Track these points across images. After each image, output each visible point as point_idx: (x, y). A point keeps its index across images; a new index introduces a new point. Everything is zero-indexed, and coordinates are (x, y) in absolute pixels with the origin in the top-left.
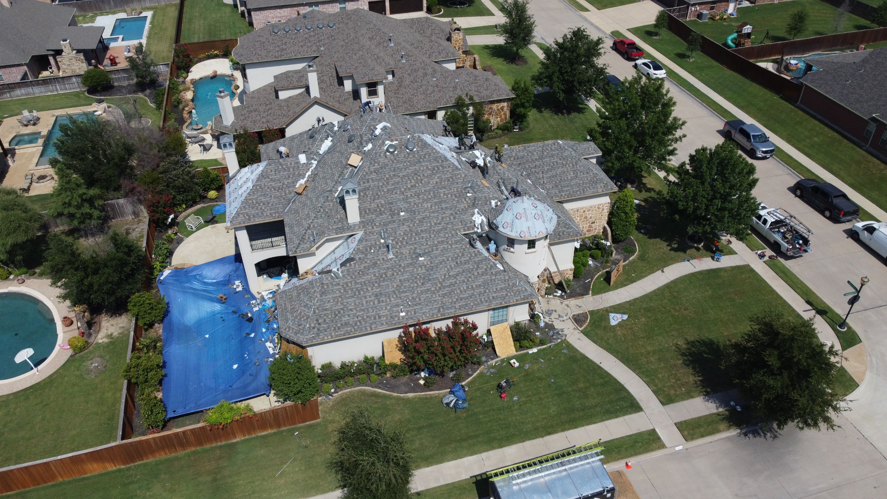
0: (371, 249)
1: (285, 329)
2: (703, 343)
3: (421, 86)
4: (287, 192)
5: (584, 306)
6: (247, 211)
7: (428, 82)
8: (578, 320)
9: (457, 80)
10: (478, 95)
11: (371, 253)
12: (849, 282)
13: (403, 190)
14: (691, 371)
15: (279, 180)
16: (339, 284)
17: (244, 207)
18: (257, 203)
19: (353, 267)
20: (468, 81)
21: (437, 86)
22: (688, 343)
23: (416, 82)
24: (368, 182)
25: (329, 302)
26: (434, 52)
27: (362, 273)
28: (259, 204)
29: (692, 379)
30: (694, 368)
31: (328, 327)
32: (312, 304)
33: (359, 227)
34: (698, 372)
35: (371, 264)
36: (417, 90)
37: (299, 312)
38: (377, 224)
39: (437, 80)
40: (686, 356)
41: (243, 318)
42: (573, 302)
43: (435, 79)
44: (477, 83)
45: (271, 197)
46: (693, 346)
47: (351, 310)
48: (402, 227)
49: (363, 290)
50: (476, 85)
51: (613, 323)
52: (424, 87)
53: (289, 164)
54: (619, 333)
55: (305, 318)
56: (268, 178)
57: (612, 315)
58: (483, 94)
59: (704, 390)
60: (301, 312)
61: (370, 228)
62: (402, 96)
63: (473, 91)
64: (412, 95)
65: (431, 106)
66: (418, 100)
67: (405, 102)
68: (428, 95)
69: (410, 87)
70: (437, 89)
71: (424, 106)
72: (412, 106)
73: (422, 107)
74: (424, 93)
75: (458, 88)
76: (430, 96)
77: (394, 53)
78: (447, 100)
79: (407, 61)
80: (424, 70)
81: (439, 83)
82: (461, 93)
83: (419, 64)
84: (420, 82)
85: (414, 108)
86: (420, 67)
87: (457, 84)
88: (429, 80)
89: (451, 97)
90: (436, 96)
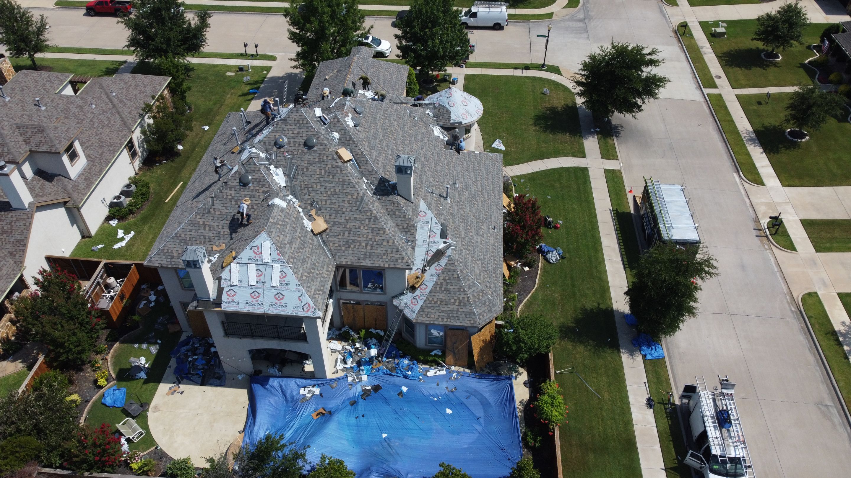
0: (439, 207)
1: (480, 319)
2: (537, 120)
3: (91, 121)
4: (310, 241)
6: (313, 287)
7: (92, 113)
9: (114, 94)
11: (442, 210)
12: (538, 36)
13: (395, 148)
15: (293, 238)
16: (461, 250)
17: (308, 287)
18: (309, 273)
19: (450, 230)
21: (104, 111)
22: (535, 125)
23: (83, 120)
24: (378, 161)
25: (474, 267)
27: (456, 228)
28: (311, 272)
29: (567, 137)
30: (558, 133)
31: (494, 284)
32: (472, 280)
33: (417, 199)
35: (451, 217)
36: (95, 128)
37: (471, 297)
38: (419, 186)
39: (96, 105)
40: (546, 131)
41: (369, 395)
43: (94, 106)
45: (308, 257)
47: (485, 259)
48: (427, 175)
49: (470, 239)
51: (502, 148)
52: (95, 120)
53: (279, 217)
54: (513, 150)
55: (481, 294)
56: (286, 244)
57: (494, 146)
58: (148, 92)
59: (579, 135)
60: (473, 295)
61: (421, 193)
62: (90, 143)
63: (139, 95)
64: (97, 135)
65: (125, 133)
66: (109, 136)
67: (101, 147)
68: (110, 125)
69: (84, 129)
70: (109, 114)
71: (120, 138)
72: (111, 146)
73: (120, 140)
74: (104, 126)
75: (124, 100)
76: (113, 125)
77: (21, 106)
78: (131, 117)
79: (46, 105)
80: (72, 103)
81: (102, 107)
82: (132, 103)
83: (61, 101)
84: (85, 117)
85: (115, 146)
86: (65, 103)
87: (118, 97)
88: (91, 111)
89: (130, 113)
90: (116, 121)
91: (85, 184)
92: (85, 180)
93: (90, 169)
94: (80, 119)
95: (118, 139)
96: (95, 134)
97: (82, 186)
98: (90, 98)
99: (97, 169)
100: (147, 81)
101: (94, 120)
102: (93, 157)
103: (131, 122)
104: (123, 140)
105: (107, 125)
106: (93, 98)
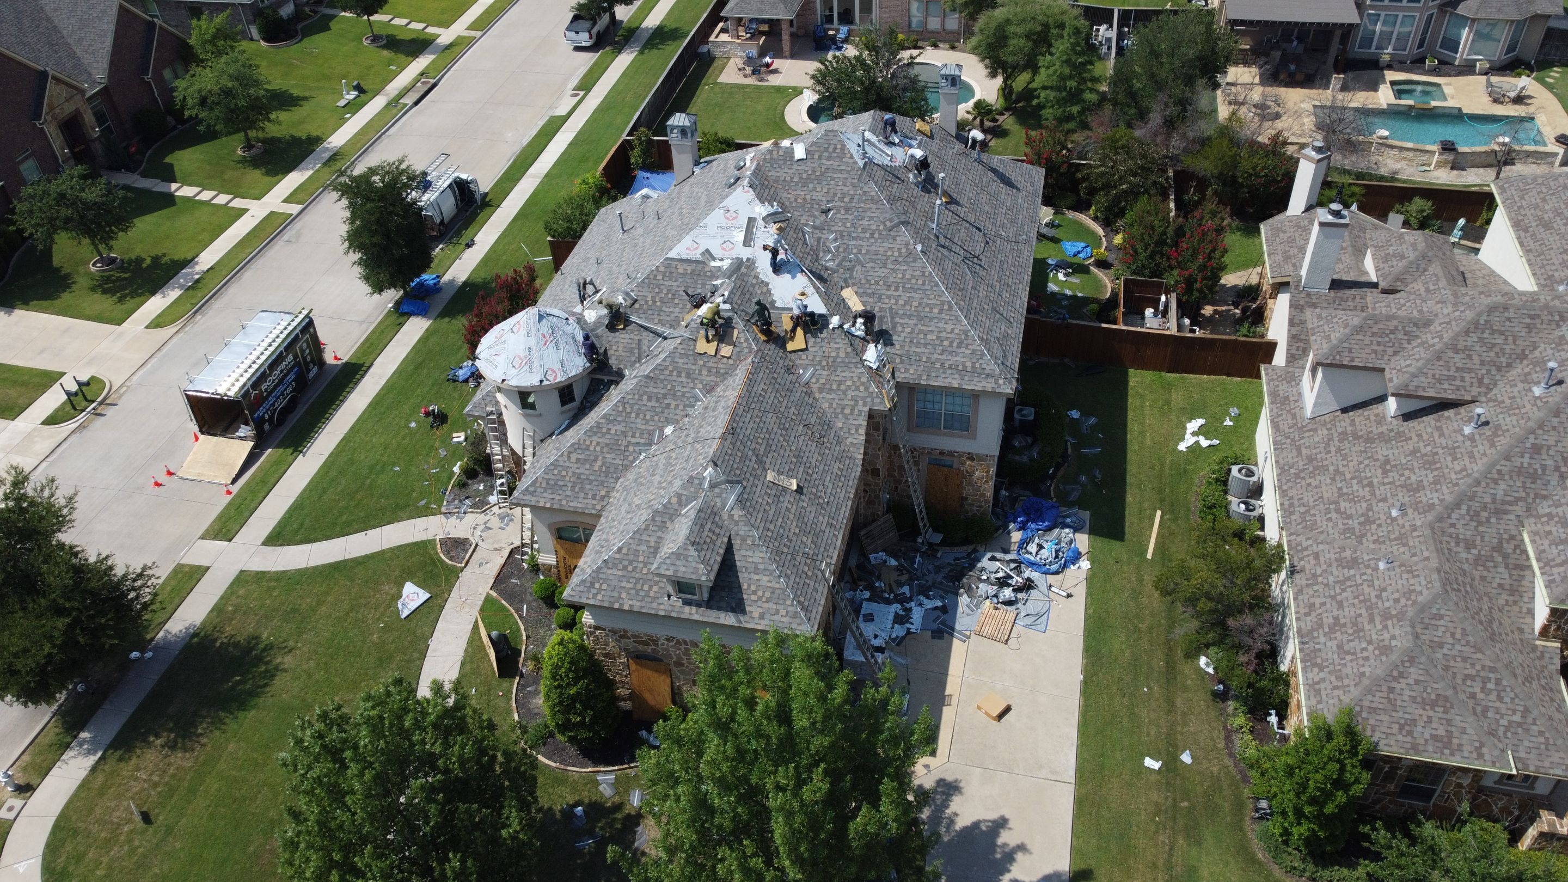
2: (254, 694)
3: (1371, 485)
5: (477, 570)
7: (1385, 500)
8: (457, 546)
9: (1382, 565)
10: (1320, 625)
14: (240, 638)
20: (1379, 597)
21: (1368, 522)
22: (277, 668)
23: (1385, 473)
29: (229, 630)
30: (237, 645)
34: (228, 644)
36: (1352, 479)
39: (1394, 520)
40: (264, 650)
42: (498, 561)
43: (1394, 513)
44: (1371, 620)
46: (266, 671)
50: (1364, 620)
51: (409, 589)
52: (1365, 492)
54: (387, 587)
57: (424, 596)
58: (1322, 639)
59: (202, 633)
62: (1333, 449)
63: (1336, 613)
64: (1337, 471)
65: (1293, 517)
66: (1316, 487)
67: (1311, 459)
68: (1332, 506)
69: (1366, 462)
70: (1354, 524)
71: (1296, 502)
72: (1297, 476)
73: (1291, 498)
74: (1341, 495)
75: (1352, 572)
76: (1328, 511)
77: (1503, 402)
78: (1306, 549)
79: (1471, 438)
80: (1435, 483)
81: (1380, 526)
82: (1331, 579)
83: (1458, 468)
84: (1386, 481)
85: (1289, 481)
86: (1446, 471)
87: (1368, 567)
88: (1390, 501)
89: (1316, 556)
90: (1330, 524)
91: (1281, 393)
92: (1286, 398)
93: (1294, 416)
94: (1391, 471)
95: (1296, 498)
96: (1341, 469)
97: (1283, 388)
98: (1419, 523)
99: (1284, 426)
100: (1349, 671)
101: (1367, 489)
102: (1307, 434)
103: (1299, 539)
104: (1287, 503)
105: (1337, 503)
106: (1414, 528)
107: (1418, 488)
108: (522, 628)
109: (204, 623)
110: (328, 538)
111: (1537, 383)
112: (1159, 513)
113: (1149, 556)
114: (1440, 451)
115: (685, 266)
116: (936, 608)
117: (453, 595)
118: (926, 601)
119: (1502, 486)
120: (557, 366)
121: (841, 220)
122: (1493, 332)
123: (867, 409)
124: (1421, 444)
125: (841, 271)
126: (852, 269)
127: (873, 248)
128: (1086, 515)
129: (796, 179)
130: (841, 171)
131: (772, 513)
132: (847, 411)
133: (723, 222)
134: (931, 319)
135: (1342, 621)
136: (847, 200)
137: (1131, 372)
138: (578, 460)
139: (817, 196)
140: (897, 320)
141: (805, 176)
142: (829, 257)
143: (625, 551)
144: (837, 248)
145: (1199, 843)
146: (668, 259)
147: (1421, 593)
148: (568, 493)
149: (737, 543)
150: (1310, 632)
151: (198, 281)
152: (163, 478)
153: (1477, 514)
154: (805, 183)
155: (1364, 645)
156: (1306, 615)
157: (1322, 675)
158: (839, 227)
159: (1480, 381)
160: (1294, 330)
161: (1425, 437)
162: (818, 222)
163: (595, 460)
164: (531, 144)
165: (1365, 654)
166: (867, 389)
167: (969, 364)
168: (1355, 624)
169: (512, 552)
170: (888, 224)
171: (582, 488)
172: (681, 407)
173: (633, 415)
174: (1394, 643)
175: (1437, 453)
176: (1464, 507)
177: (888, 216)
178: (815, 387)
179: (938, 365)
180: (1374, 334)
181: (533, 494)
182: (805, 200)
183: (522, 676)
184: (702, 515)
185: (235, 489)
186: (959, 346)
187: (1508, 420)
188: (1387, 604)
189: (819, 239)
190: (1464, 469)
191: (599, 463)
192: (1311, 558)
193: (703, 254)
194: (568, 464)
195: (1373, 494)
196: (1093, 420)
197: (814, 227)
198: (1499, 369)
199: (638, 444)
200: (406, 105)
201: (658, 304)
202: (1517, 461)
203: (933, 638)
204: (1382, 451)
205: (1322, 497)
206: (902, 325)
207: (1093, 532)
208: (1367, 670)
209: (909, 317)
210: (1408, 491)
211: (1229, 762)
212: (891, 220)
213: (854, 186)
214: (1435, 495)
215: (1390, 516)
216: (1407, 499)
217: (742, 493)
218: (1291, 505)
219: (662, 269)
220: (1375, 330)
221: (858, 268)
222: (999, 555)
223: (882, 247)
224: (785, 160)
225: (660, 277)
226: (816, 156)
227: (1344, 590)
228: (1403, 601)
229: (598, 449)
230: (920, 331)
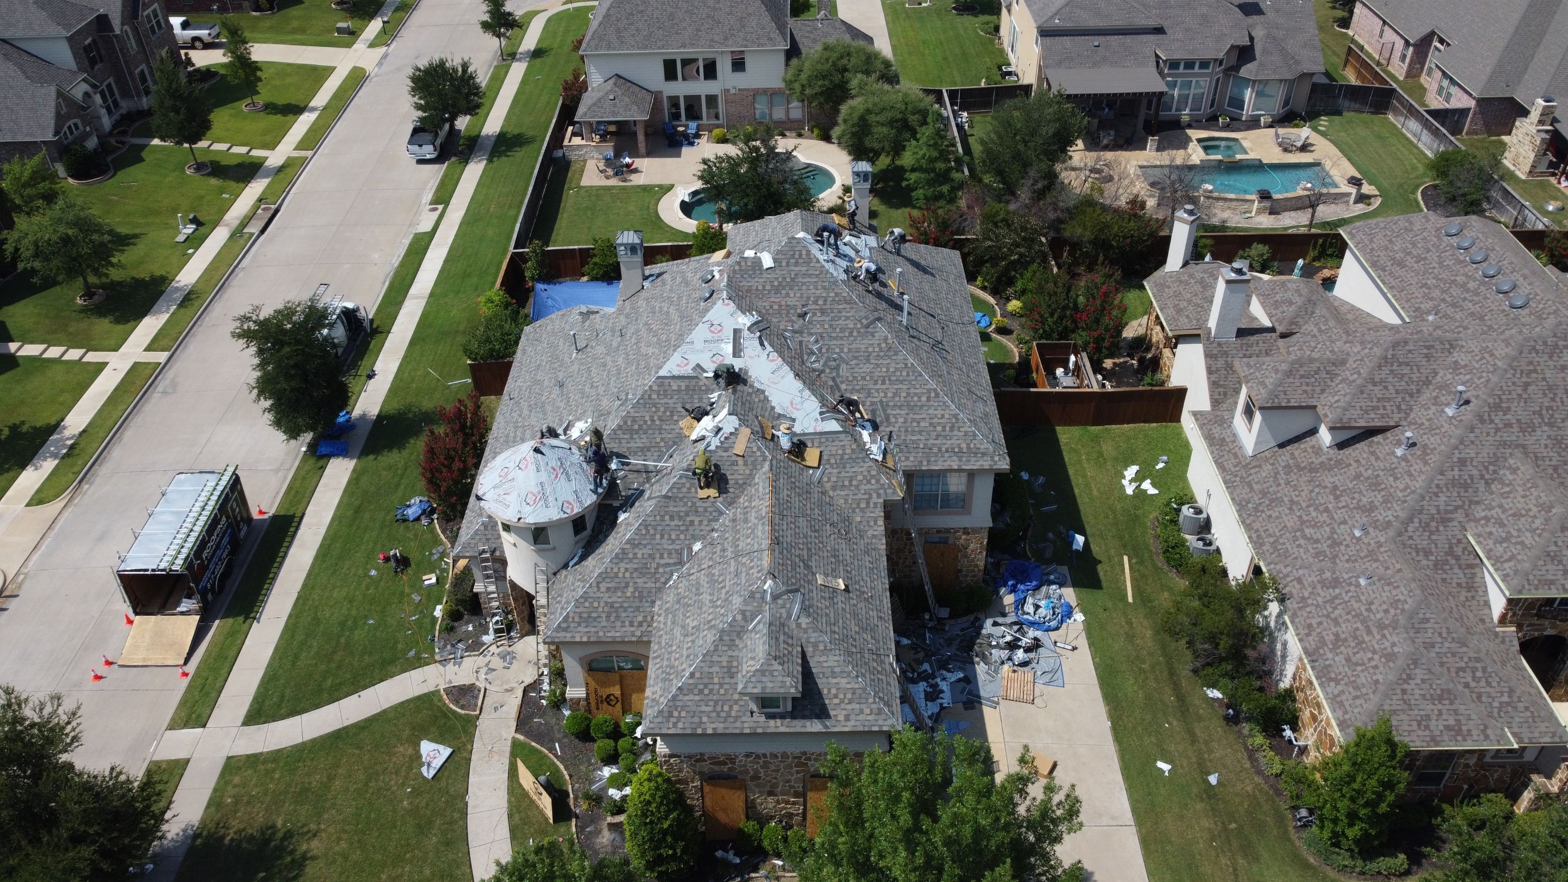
3: (1327, 510)
5: (494, 715)
7: (1344, 522)
8: (465, 693)
9: (1363, 582)
10: (1323, 643)
14: (252, 831)
20: (1369, 610)
21: (1335, 544)
22: (304, 857)
23: (1337, 498)
26: (1502, 525)
29: (235, 824)
30: (251, 839)
36: (1308, 507)
39: (1359, 539)
40: (284, 838)
42: (514, 702)
43: (1357, 533)
44: (1369, 632)
46: (293, 861)
50: (1362, 633)
51: (427, 747)
52: (1325, 517)
54: (401, 749)
57: (445, 752)
59: (205, 833)
62: (1282, 482)
63: (1334, 630)
64: (1292, 501)
65: (1265, 548)
66: (1277, 518)
67: (1264, 494)
68: (1298, 534)
69: (1317, 490)
70: (1324, 546)
71: (1262, 533)
72: (1256, 509)
73: (1257, 531)
74: (1303, 522)
75: (1337, 591)
76: (1295, 539)
77: (1422, 424)
78: (1287, 575)
79: (1404, 458)
80: (1386, 501)
81: (1347, 546)
82: (1320, 600)
83: (1401, 487)
84: (1340, 505)
85: (1250, 515)
86: (1392, 490)
87: (1350, 584)
88: (1350, 522)
89: (1299, 580)
90: (1302, 550)
91: (1217, 435)
92: (1223, 440)
93: (1236, 455)
94: (1341, 496)
95: (1262, 529)
96: (1295, 499)
97: (1216, 431)
98: (1382, 540)
99: (1229, 465)
100: (1364, 681)
101: (1325, 515)
102: (1252, 471)
103: (1278, 567)
104: (1254, 536)
105: (1302, 530)
106: (1380, 545)
107: (1371, 508)
108: (562, 767)
109: (203, 821)
110: (317, 706)
111: (1448, 405)
112: (1126, 558)
113: (1130, 600)
114: (1381, 473)
115: (679, 382)
116: (959, 680)
117: (476, 745)
118: (948, 675)
119: (1443, 498)
120: (572, 498)
121: (818, 322)
122: (1400, 364)
123: (881, 501)
124: (1362, 469)
125: (828, 371)
126: (837, 368)
127: (854, 346)
128: (1064, 570)
129: (768, 287)
130: (810, 276)
131: (832, 615)
132: (863, 505)
133: (709, 336)
134: (921, 407)
135: (1343, 636)
136: (821, 302)
137: (1059, 429)
138: (608, 589)
139: (792, 301)
140: (889, 411)
141: (776, 283)
142: (813, 359)
143: (697, 675)
144: (820, 349)
145: (1256, 859)
146: (659, 378)
147: (1405, 601)
148: (604, 624)
149: (809, 650)
150: (1317, 650)
151: (72, 447)
152: (102, 670)
153: (1428, 525)
154: (777, 290)
155: (1370, 655)
156: (1308, 635)
157: (1340, 688)
158: (818, 329)
159: (1399, 408)
160: (1213, 378)
161: (1363, 462)
162: (796, 327)
163: (627, 586)
164: (402, 264)
165: (1373, 663)
166: (878, 481)
167: (964, 446)
168: (1355, 637)
169: (525, 691)
170: (864, 321)
171: (618, 617)
172: (705, 523)
173: (658, 536)
174: (1396, 649)
175: (1378, 476)
176: (1416, 520)
177: (863, 314)
178: (828, 486)
179: (935, 450)
180: (1302, 376)
181: (566, 630)
182: (780, 306)
183: (577, 817)
184: (773, 628)
185: (191, 668)
186: (952, 429)
187: (1432, 439)
188: (1379, 616)
189: (801, 342)
190: (1407, 487)
191: (631, 589)
192: (1295, 583)
193: (694, 369)
194: (598, 595)
195: (1332, 518)
196: (1041, 480)
197: (795, 332)
198: (1411, 396)
199: (668, 565)
200: (252, 234)
201: (658, 422)
202: (1450, 475)
203: (966, 709)
204: (1328, 479)
205: (1285, 527)
206: (895, 416)
207: (1075, 585)
208: (1380, 678)
209: (900, 407)
210: (1364, 512)
211: (1258, 779)
212: (866, 318)
213: (824, 288)
214: (1389, 513)
215: (1354, 537)
216: (1365, 520)
217: (803, 602)
218: (1259, 537)
219: (655, 388)
220: (1302, 373)
221: (843, 366)
222: (1000, 620)
223: (861, 344)
224: (754, 270)
225: (654, 396)
226: (784, 264)
227: (1335, 608)
228: (1392, 611)
229: (627, 575)
230: (913, 420)
